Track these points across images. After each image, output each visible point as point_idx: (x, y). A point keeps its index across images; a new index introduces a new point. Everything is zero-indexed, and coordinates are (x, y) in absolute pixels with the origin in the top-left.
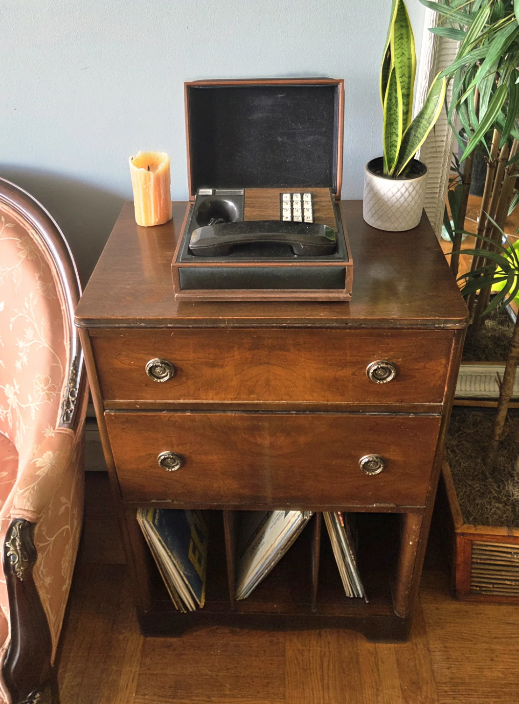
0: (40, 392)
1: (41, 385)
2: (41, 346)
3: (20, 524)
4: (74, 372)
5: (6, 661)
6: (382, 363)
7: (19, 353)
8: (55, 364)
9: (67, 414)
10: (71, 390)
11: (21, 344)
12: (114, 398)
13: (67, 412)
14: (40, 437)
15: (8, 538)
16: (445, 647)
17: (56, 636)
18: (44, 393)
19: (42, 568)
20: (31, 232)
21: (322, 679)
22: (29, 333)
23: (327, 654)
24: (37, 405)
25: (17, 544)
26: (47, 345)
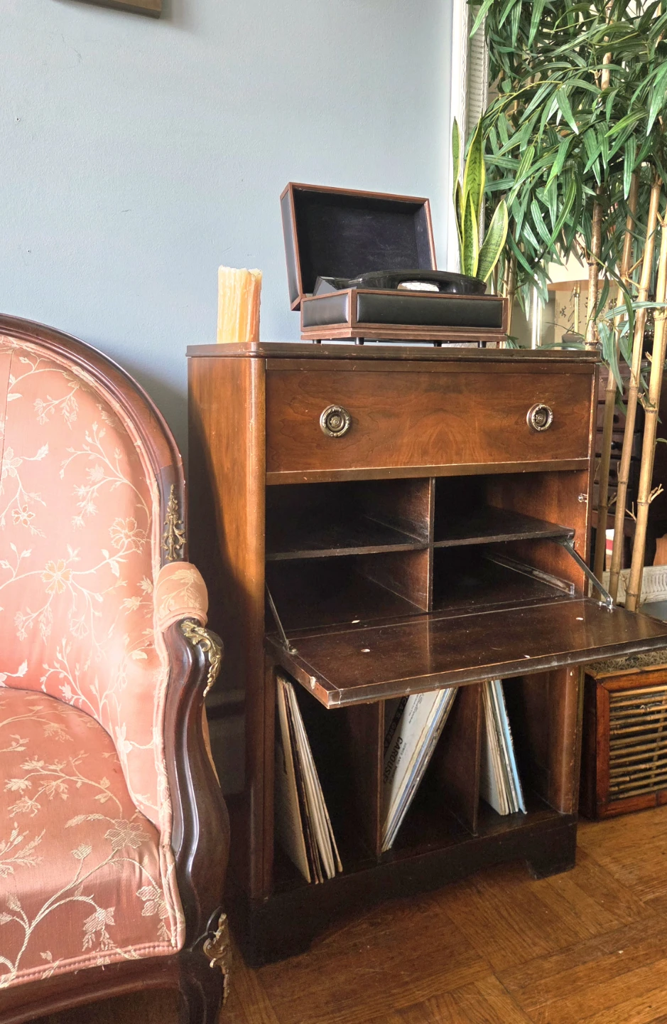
0: (124, 539)
1: (123, 531)
2: (118, 483)
4: (176, 502)
7: (80, 503)
8: (139, 505)
9: (175, 551)
10: (175, 522)
11: (83, 491)
13: (176, 548)
18: (130, 540)
22: (96, 473)
24: (121, 557)
26: (126, 481)
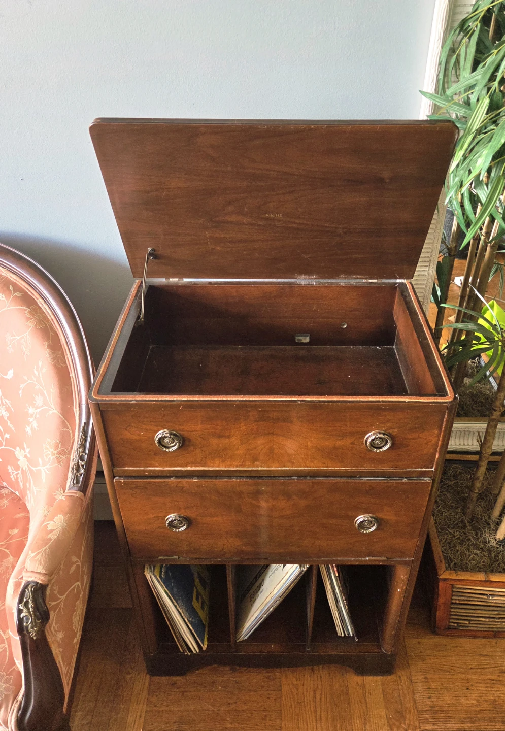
0: (50, 456)
1: (51, 450)
2: (51, 412)
3: (33, 586)
4: (84, 437)
5: (20, 712)
6: (380, 433)
7: (29, 419)
8: (65, 430)
9: (77, 478)
10: (81, 455)
11: (31, 410)
12: (124, 465)
13: (77, 475)
14: (51, 500)
15: (20, 602)
16: (426, 678)
17: (68, 685)
18: (54, 457)
19: (54, 624)
20: (40, 301)
21: (315, 711)
22: (39, 401)
23: (320, 687)
24: (47, 468)
25: (30, 606)
26: (55, 411)
